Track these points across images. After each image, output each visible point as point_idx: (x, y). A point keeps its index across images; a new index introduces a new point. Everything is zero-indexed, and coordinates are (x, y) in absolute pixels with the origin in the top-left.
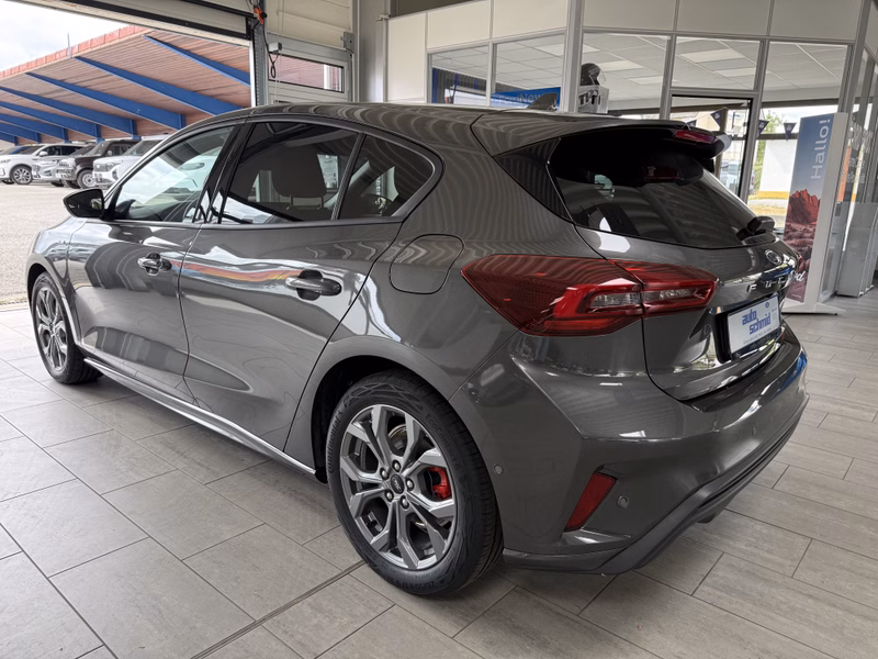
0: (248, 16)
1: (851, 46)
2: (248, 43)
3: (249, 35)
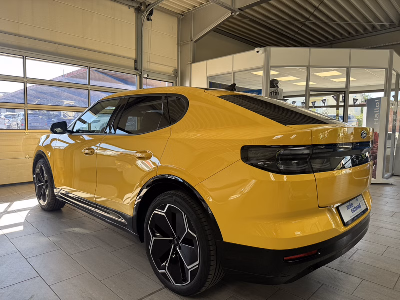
1: (387, 70)
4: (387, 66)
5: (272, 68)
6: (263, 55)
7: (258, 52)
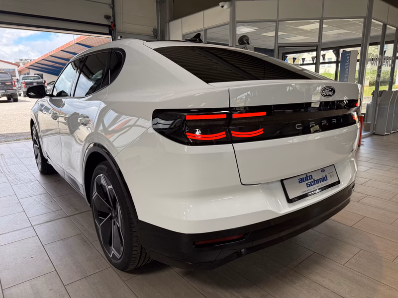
0: (109, 26)
1: (365, 19)
2: (110, 37)
3: (110, 34)
4: (365, 14)
5: (237, 24)
6: (229, 9)
7: (222, 7)
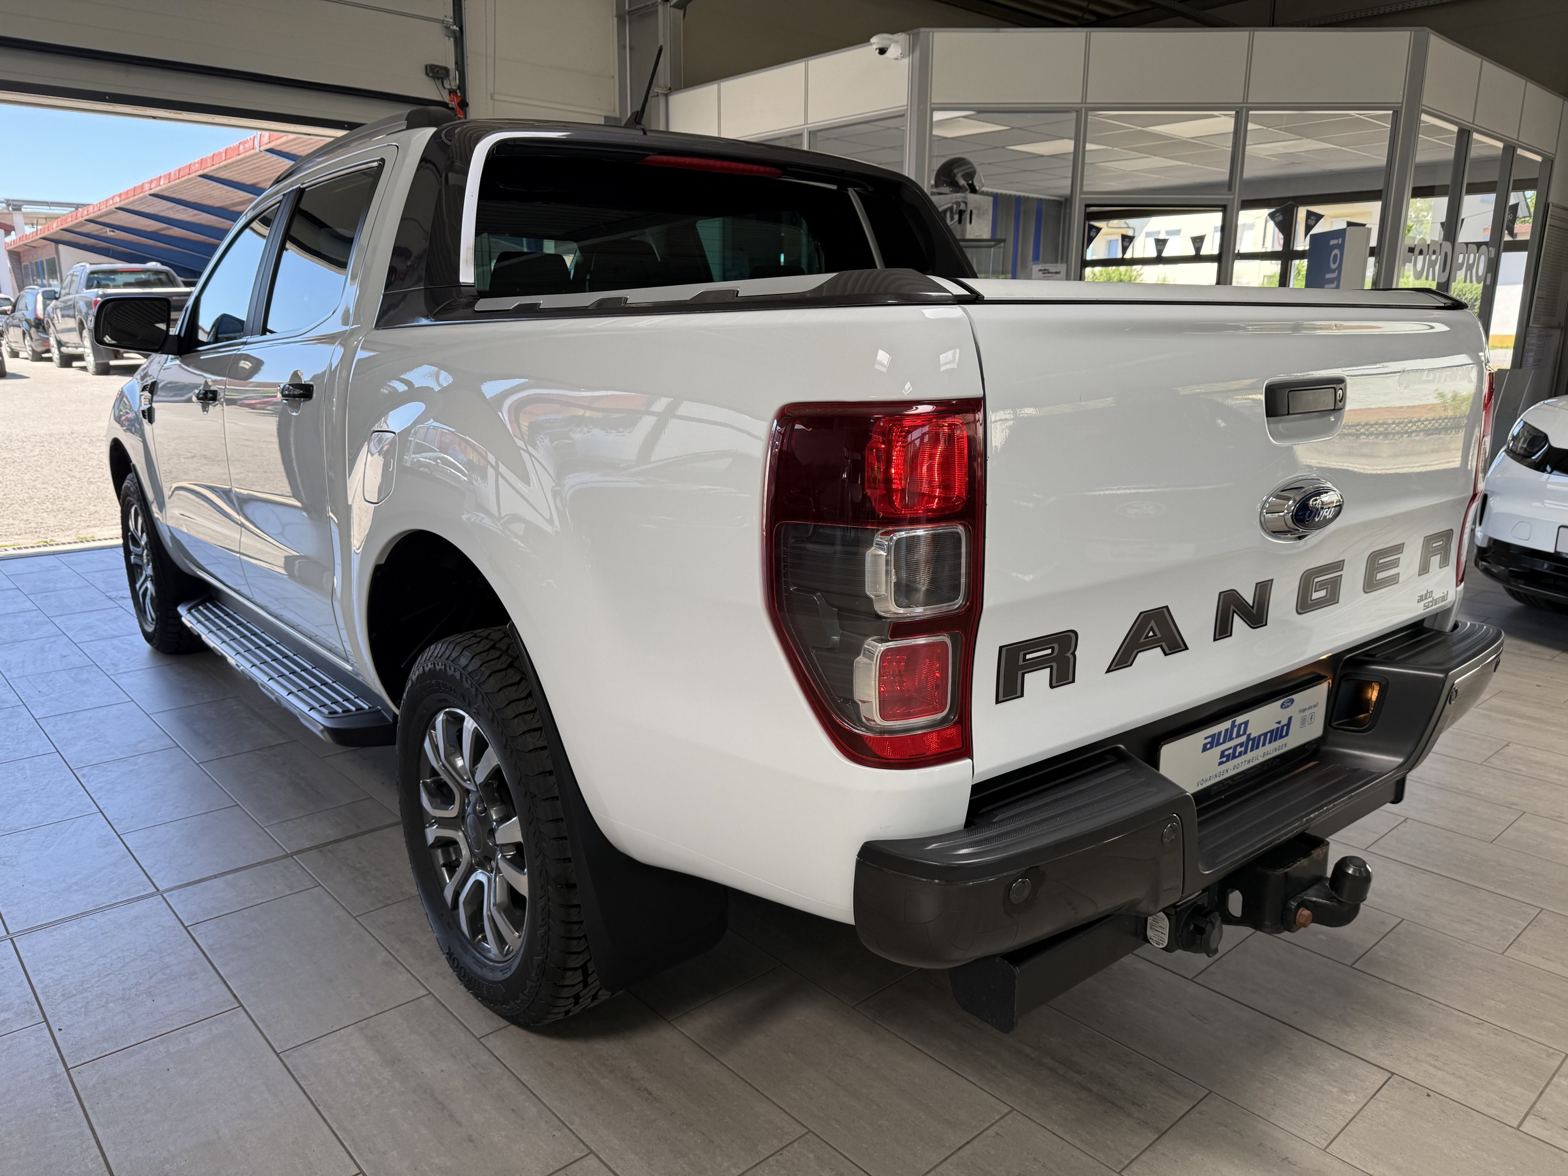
0: (440, 105)
1: (1396, 114)
4: (1397, 96)
6: (906, 62)
7: (882, 51)
